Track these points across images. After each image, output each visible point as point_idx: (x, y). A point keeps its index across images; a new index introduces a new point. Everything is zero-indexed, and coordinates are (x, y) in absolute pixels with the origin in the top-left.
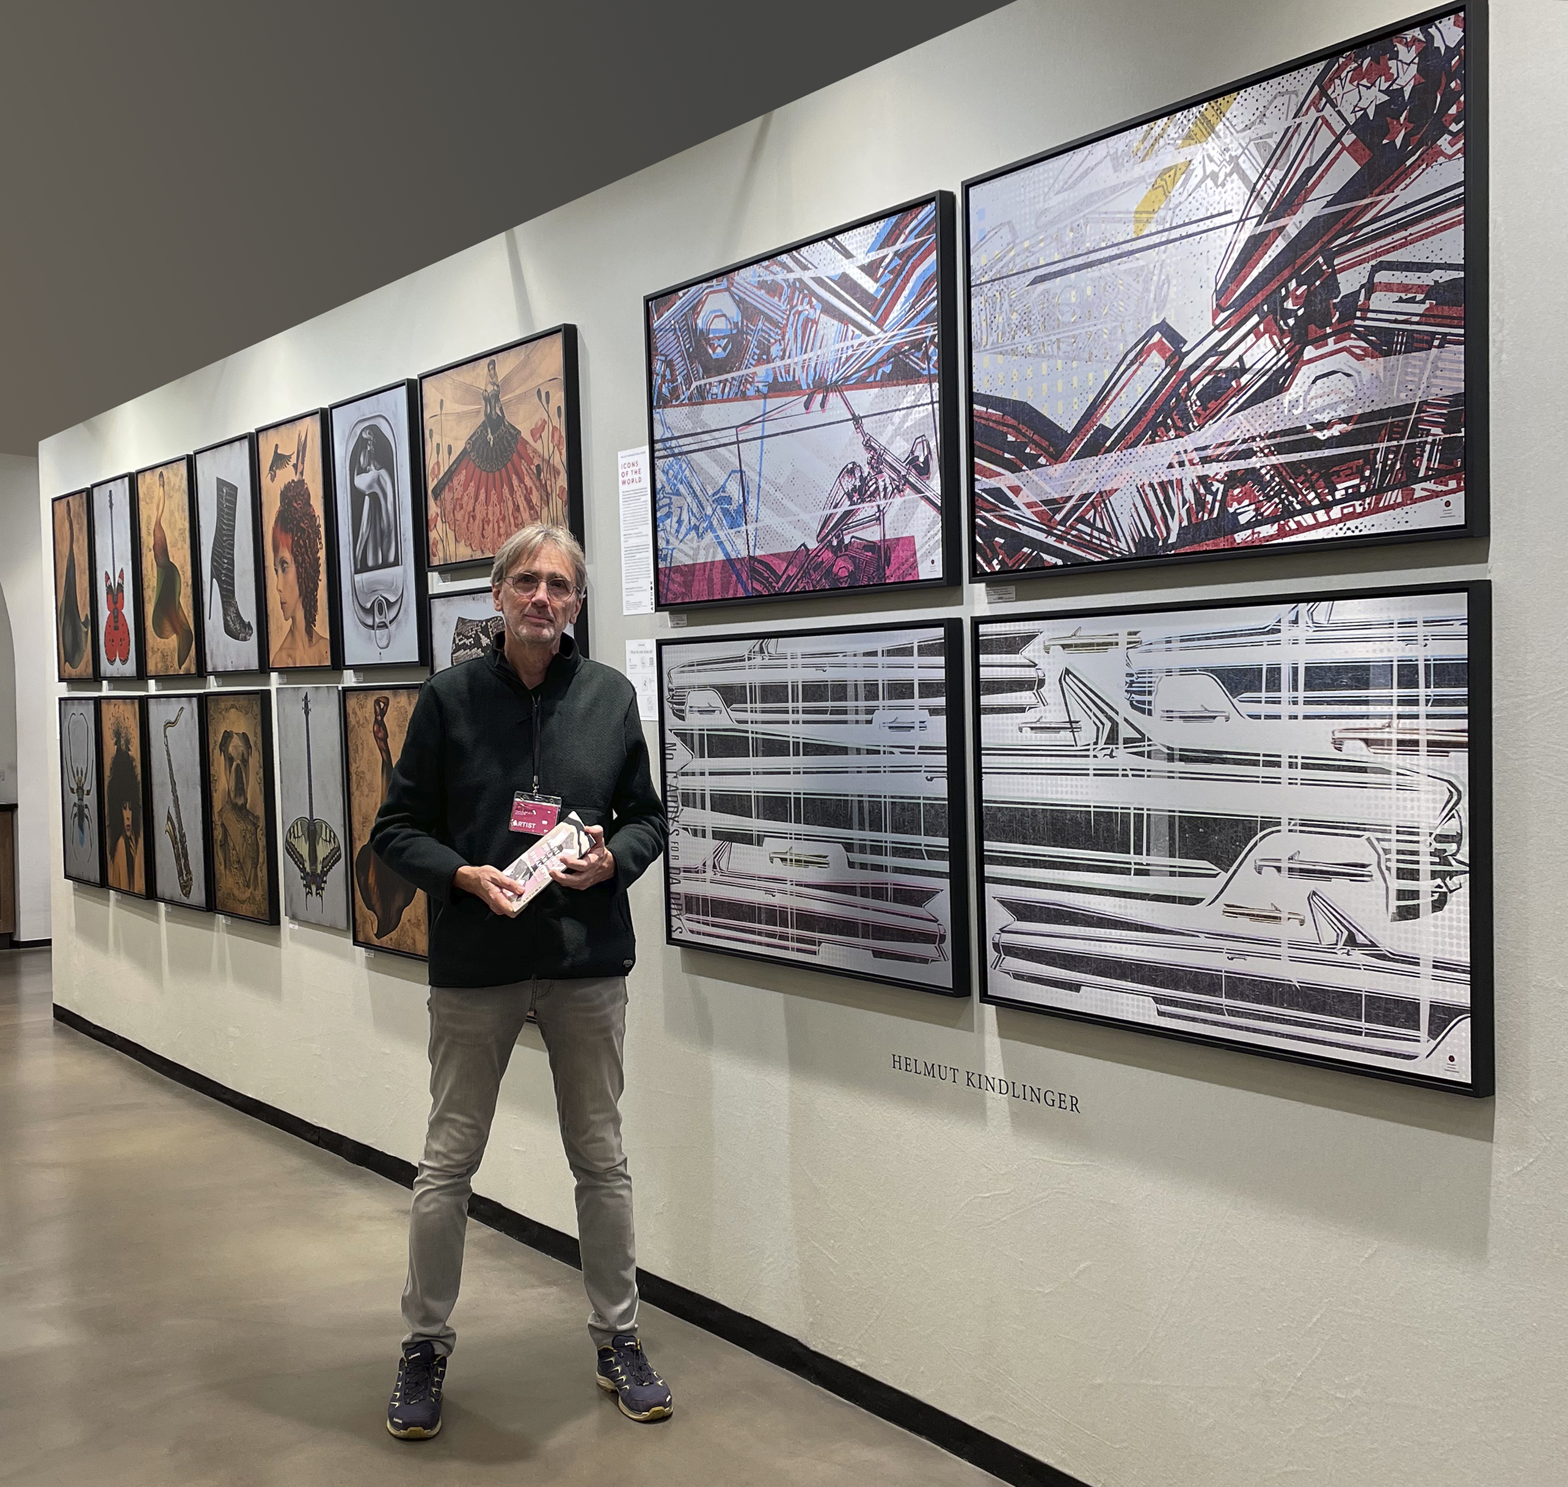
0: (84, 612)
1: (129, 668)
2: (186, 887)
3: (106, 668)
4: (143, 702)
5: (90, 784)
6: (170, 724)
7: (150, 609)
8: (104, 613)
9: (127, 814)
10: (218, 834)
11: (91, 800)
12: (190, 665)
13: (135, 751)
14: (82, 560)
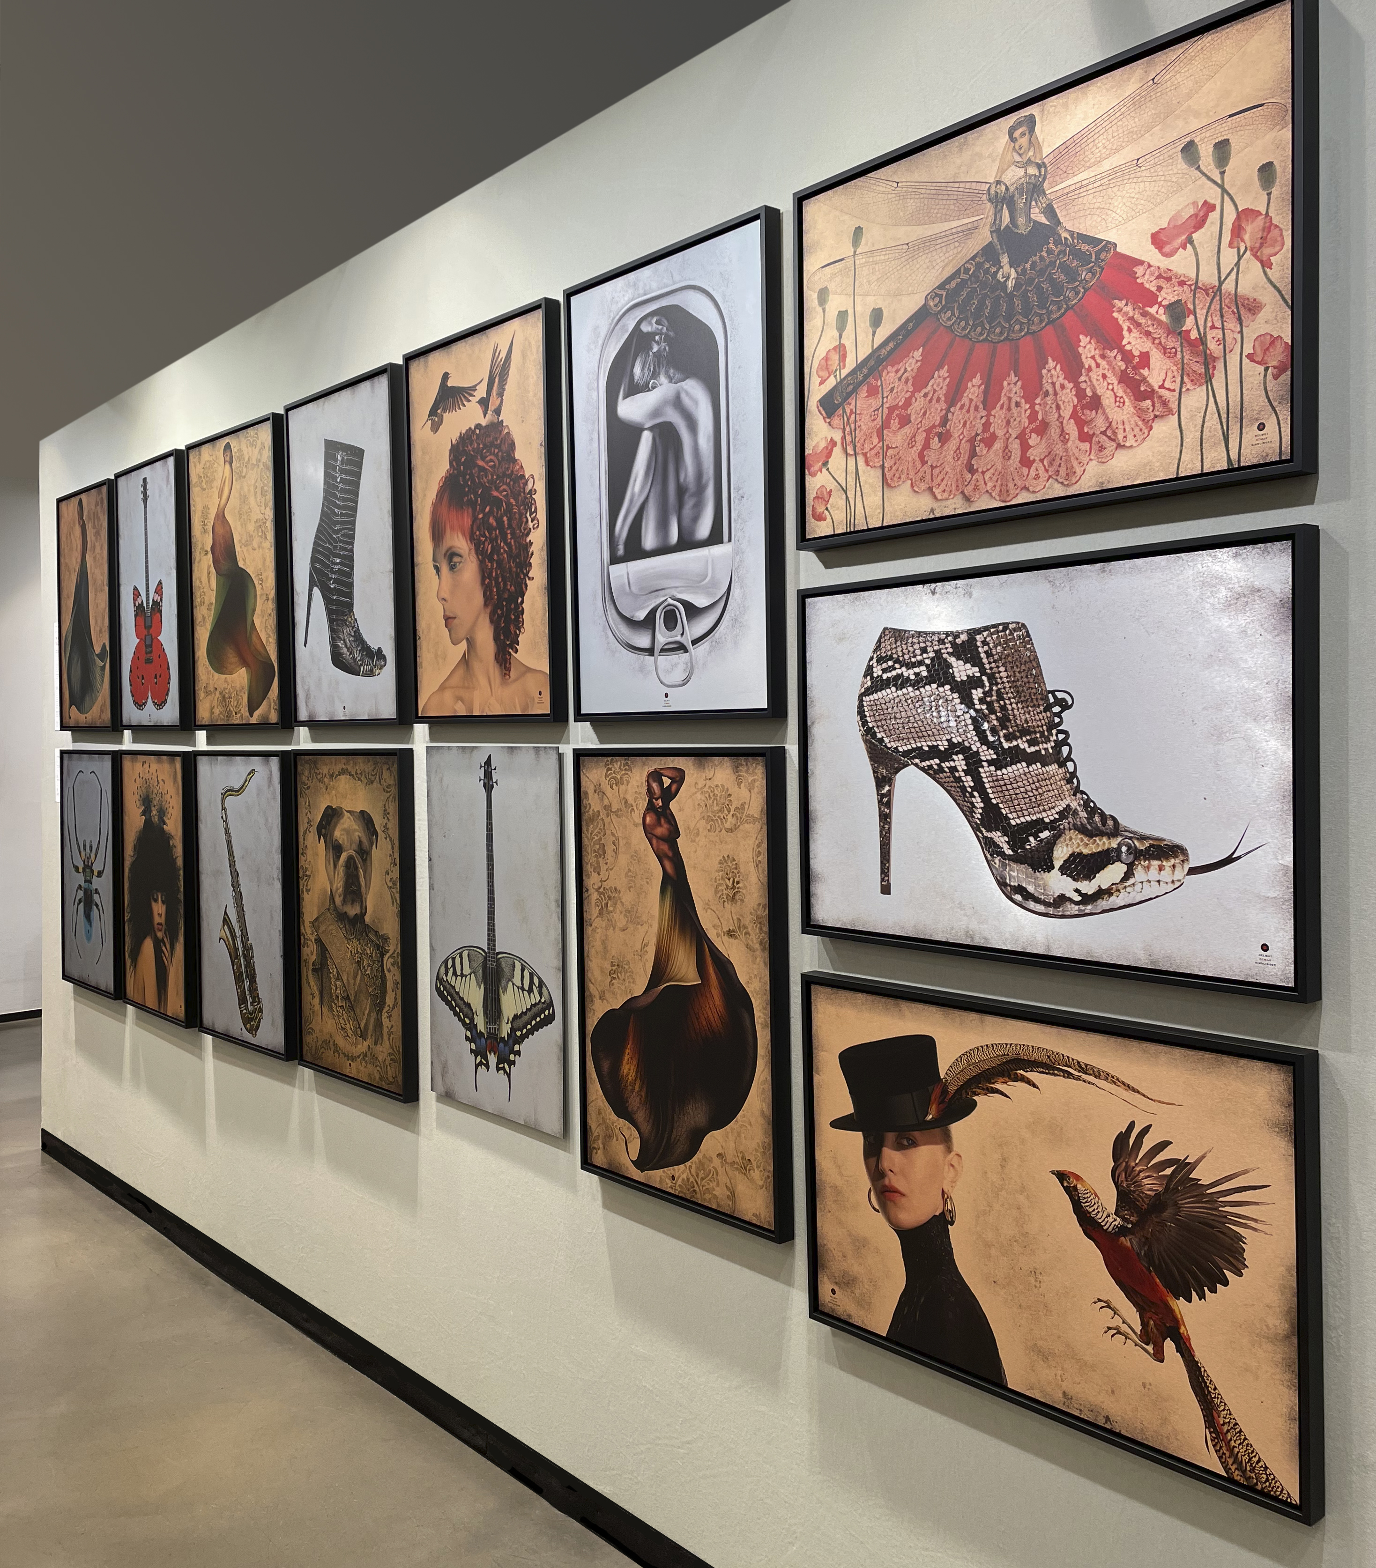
0: (100, 639)
1: (170, 713)
2: (252, 1020)
3: (131, 713)
4: (190, 762)
5: (104, 862)
6: (230, 792)
7: (203, 635)
8: (130, 642)
9: (159, 909)
10: (310, 952)
11: (104, 885)
12: (269, 710)
13: (174, 825)
14: (98, 574)
